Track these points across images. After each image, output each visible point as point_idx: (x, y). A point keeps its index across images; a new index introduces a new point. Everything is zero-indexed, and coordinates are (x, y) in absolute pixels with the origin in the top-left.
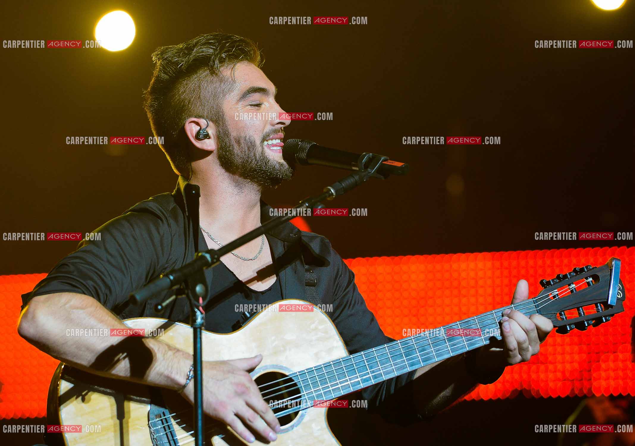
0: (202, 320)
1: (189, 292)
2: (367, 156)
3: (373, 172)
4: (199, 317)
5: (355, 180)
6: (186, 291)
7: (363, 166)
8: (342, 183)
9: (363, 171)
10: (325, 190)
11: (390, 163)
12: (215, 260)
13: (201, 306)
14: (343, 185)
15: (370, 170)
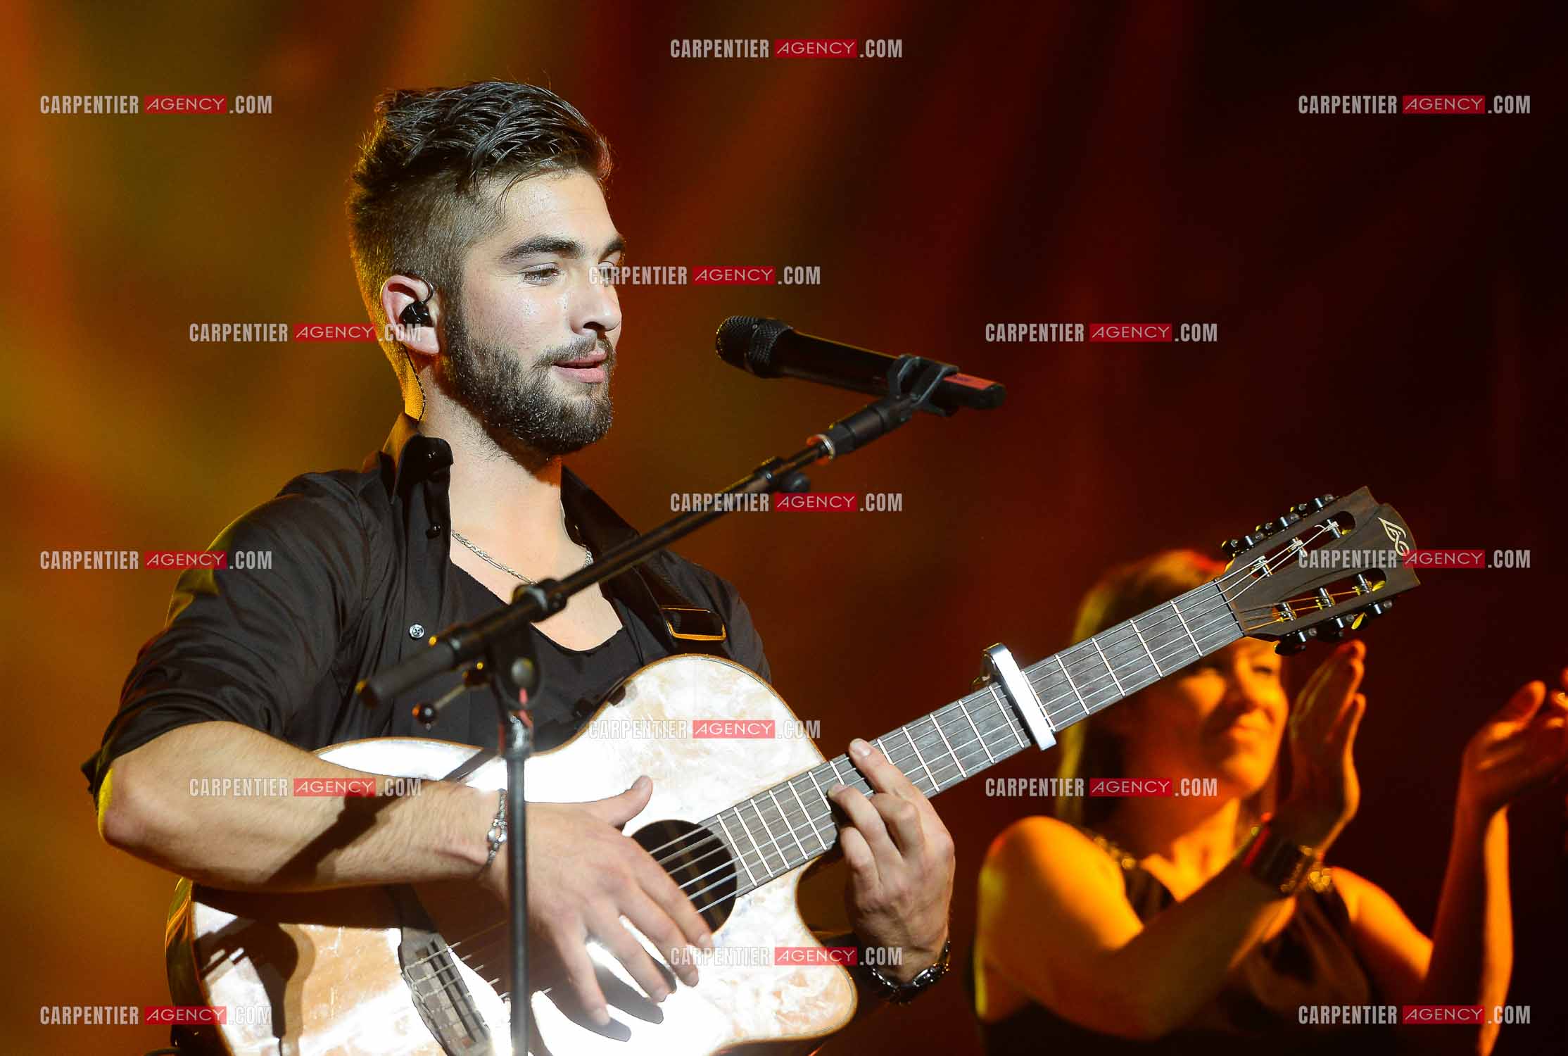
0: (526, 739)
1: (498, 678)
2: (907, 363)
3: (921, 400)
4: (518, 735)
7: (899, 387)
8: (852, 427)
9: (898, 397)
15: (915, 395)
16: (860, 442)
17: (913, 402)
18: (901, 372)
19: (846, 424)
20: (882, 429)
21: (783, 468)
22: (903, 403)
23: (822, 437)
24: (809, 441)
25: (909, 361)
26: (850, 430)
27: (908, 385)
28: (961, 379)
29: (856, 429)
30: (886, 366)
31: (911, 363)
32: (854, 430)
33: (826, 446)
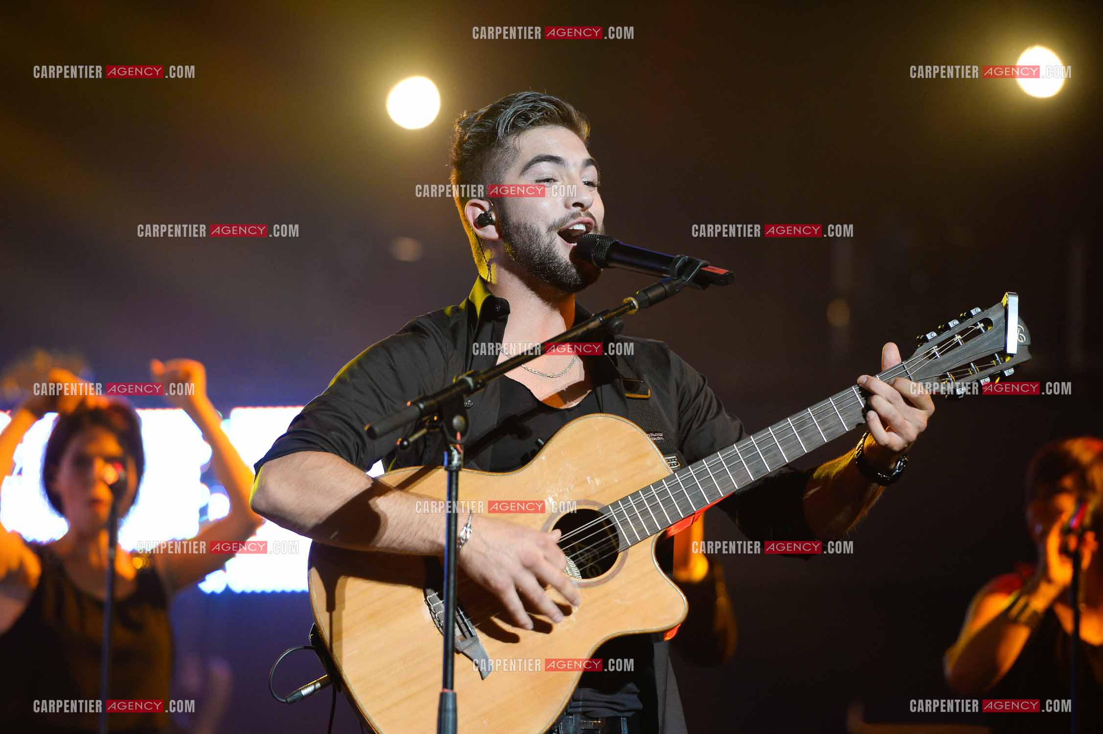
1: (444, 425)
3: (688, 279)
4: (455, 457)
5: (664, 290)
7: (676, 273)
8: (648, 293)
9: (675, 278)
13: (458, 443)
15: (685, 277)
16: (652, 302)
17: (684, 281)
18: (677, 265)
19: (645, 292)
20: (665, 296)
21: (609, 315)
22: (678, 281)
23: (632, 299)
24: (625, 301)
25: (683, 258)
26: (645, 296)
27: (682, 271)
28: (710, 269)
29: (651, 295)
30: (670, 261)
31: (683, 260)
32: (649, 295)
33: (633, 304)
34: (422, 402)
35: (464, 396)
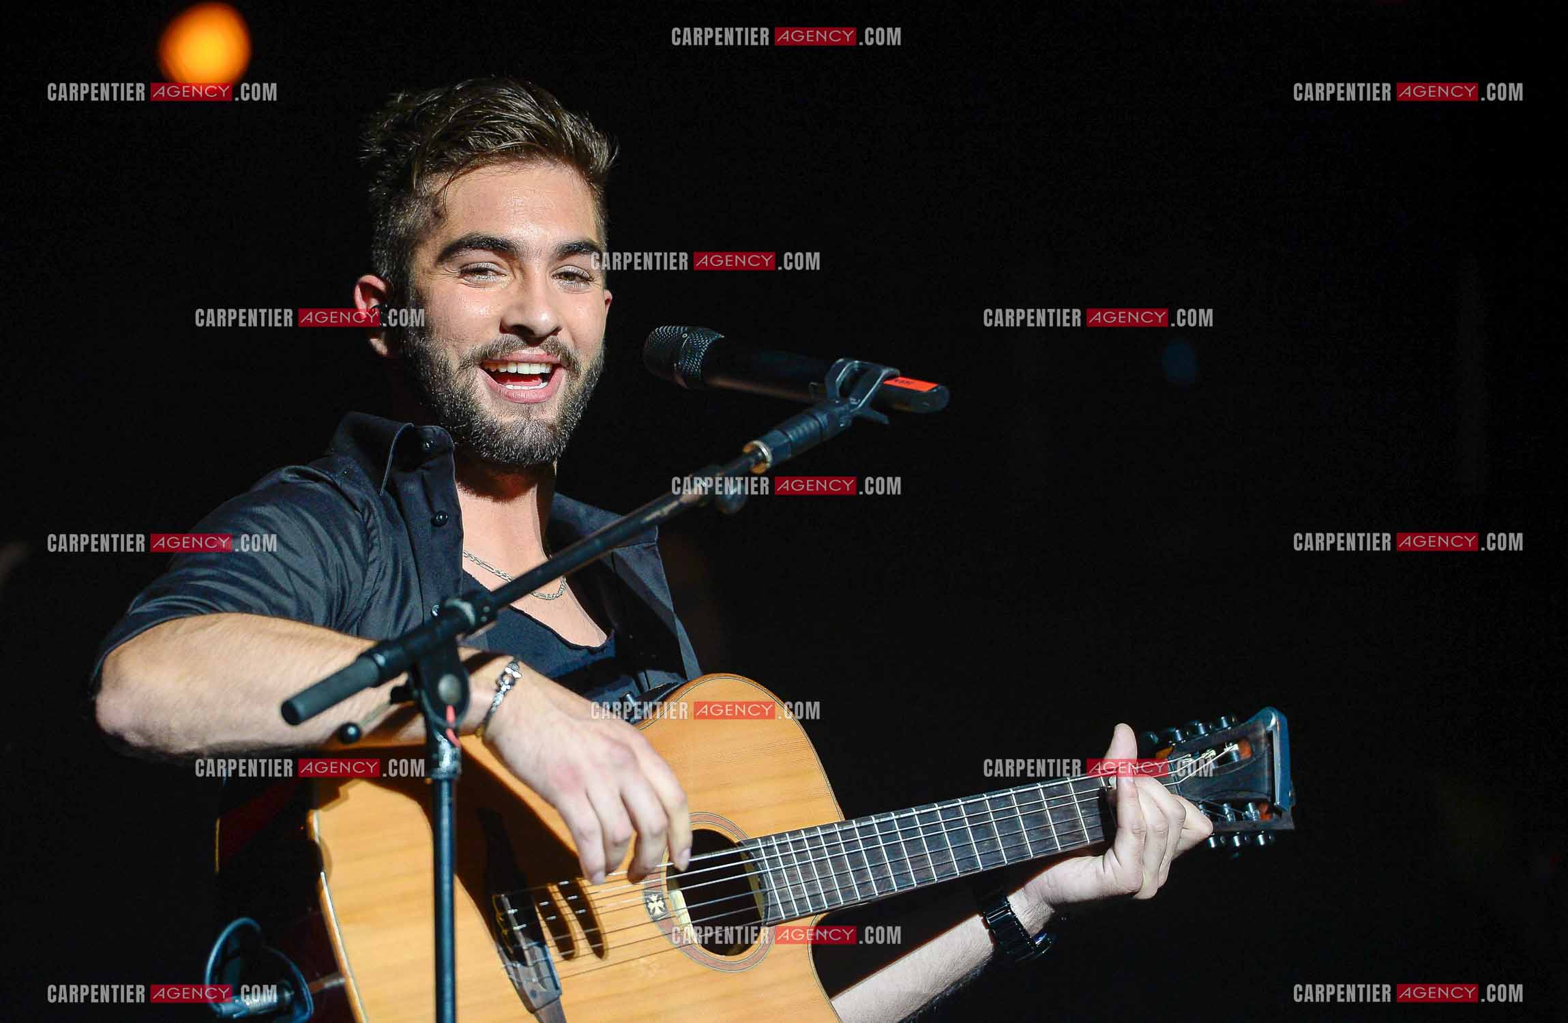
0: (454, 762)
1: (423, 694)
2: (846, 368)
3: (860, 405)
4: (445, 755)
5: (818, 425)
6: (415, 693)
7: (838, 392)
8: (788, 433)
9: (837, 402)
10: (747, 450)
11: (901, 383)
12: (484, 619)
13: (449, 728)
14: (791, 436)
15: (854, 400)
17: (854, 405)
18: (840, 377)
19: (784, 430)
22: (842, 409)
23: (760, 445)
25: (848, 366)
26: (787, 436)
27: (847, 390)
29: (794, 435)
31: (850, 368)
33: (763, 453)
34: (381, 654)
35: (459, 637)
